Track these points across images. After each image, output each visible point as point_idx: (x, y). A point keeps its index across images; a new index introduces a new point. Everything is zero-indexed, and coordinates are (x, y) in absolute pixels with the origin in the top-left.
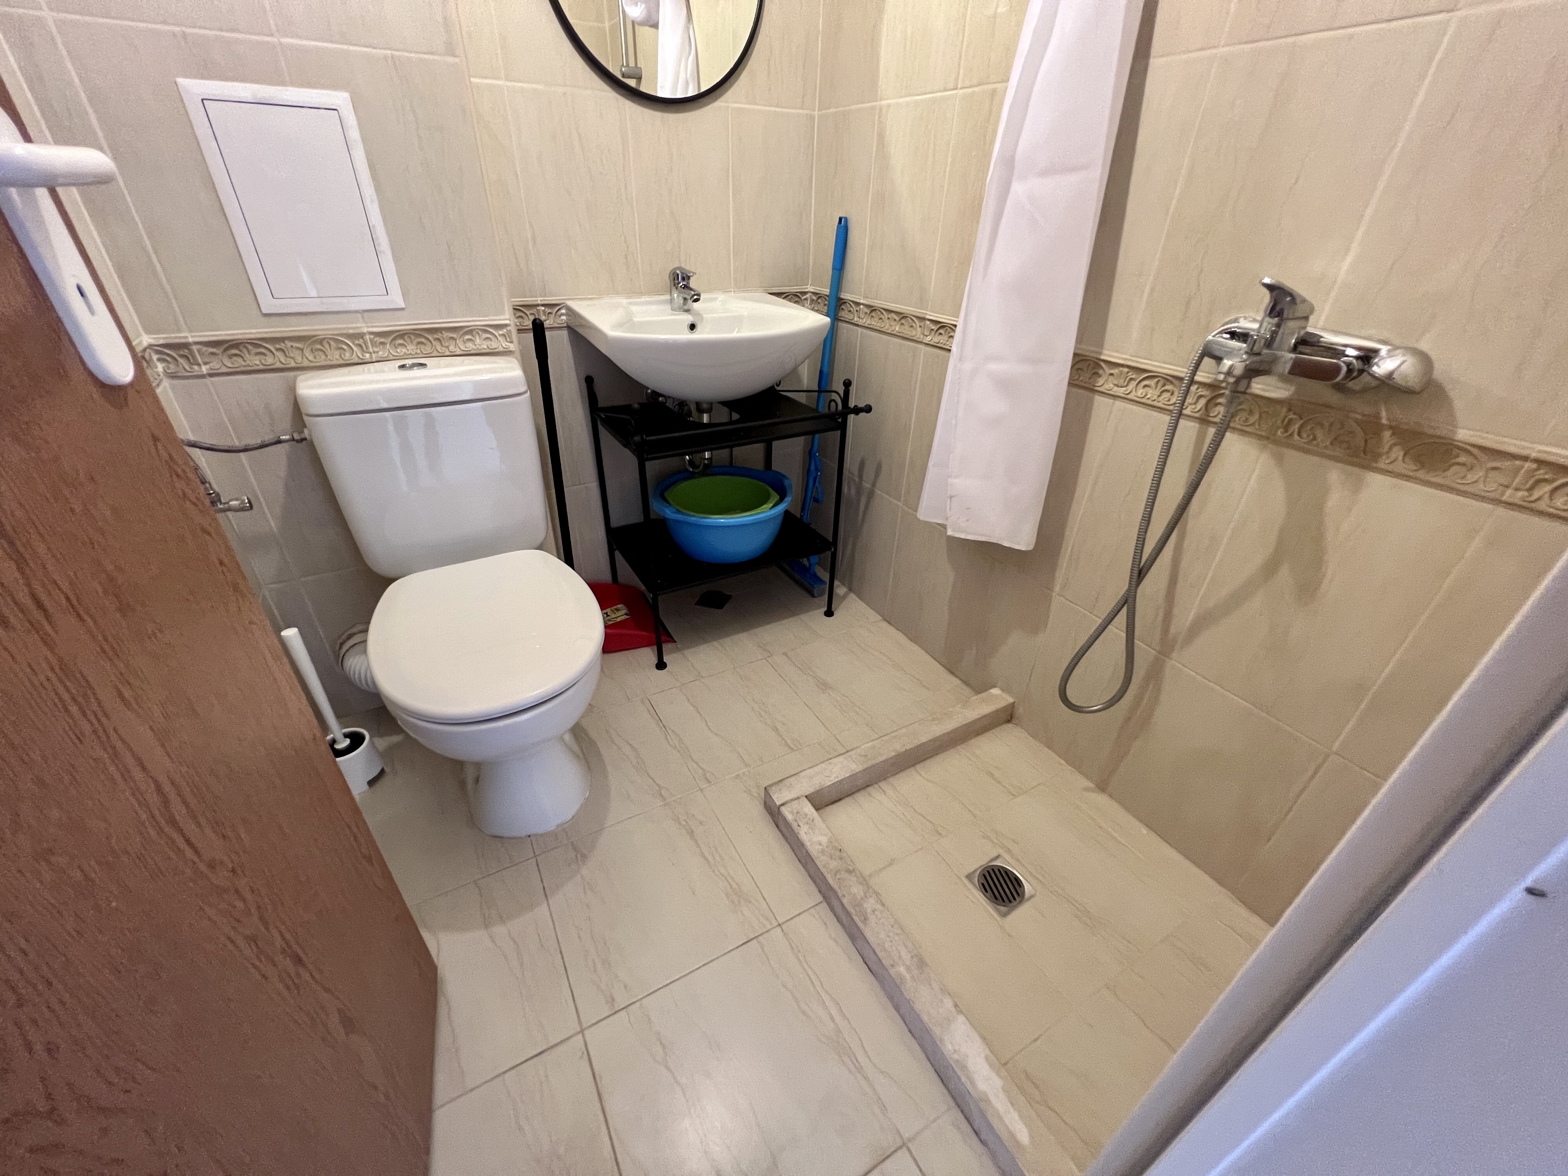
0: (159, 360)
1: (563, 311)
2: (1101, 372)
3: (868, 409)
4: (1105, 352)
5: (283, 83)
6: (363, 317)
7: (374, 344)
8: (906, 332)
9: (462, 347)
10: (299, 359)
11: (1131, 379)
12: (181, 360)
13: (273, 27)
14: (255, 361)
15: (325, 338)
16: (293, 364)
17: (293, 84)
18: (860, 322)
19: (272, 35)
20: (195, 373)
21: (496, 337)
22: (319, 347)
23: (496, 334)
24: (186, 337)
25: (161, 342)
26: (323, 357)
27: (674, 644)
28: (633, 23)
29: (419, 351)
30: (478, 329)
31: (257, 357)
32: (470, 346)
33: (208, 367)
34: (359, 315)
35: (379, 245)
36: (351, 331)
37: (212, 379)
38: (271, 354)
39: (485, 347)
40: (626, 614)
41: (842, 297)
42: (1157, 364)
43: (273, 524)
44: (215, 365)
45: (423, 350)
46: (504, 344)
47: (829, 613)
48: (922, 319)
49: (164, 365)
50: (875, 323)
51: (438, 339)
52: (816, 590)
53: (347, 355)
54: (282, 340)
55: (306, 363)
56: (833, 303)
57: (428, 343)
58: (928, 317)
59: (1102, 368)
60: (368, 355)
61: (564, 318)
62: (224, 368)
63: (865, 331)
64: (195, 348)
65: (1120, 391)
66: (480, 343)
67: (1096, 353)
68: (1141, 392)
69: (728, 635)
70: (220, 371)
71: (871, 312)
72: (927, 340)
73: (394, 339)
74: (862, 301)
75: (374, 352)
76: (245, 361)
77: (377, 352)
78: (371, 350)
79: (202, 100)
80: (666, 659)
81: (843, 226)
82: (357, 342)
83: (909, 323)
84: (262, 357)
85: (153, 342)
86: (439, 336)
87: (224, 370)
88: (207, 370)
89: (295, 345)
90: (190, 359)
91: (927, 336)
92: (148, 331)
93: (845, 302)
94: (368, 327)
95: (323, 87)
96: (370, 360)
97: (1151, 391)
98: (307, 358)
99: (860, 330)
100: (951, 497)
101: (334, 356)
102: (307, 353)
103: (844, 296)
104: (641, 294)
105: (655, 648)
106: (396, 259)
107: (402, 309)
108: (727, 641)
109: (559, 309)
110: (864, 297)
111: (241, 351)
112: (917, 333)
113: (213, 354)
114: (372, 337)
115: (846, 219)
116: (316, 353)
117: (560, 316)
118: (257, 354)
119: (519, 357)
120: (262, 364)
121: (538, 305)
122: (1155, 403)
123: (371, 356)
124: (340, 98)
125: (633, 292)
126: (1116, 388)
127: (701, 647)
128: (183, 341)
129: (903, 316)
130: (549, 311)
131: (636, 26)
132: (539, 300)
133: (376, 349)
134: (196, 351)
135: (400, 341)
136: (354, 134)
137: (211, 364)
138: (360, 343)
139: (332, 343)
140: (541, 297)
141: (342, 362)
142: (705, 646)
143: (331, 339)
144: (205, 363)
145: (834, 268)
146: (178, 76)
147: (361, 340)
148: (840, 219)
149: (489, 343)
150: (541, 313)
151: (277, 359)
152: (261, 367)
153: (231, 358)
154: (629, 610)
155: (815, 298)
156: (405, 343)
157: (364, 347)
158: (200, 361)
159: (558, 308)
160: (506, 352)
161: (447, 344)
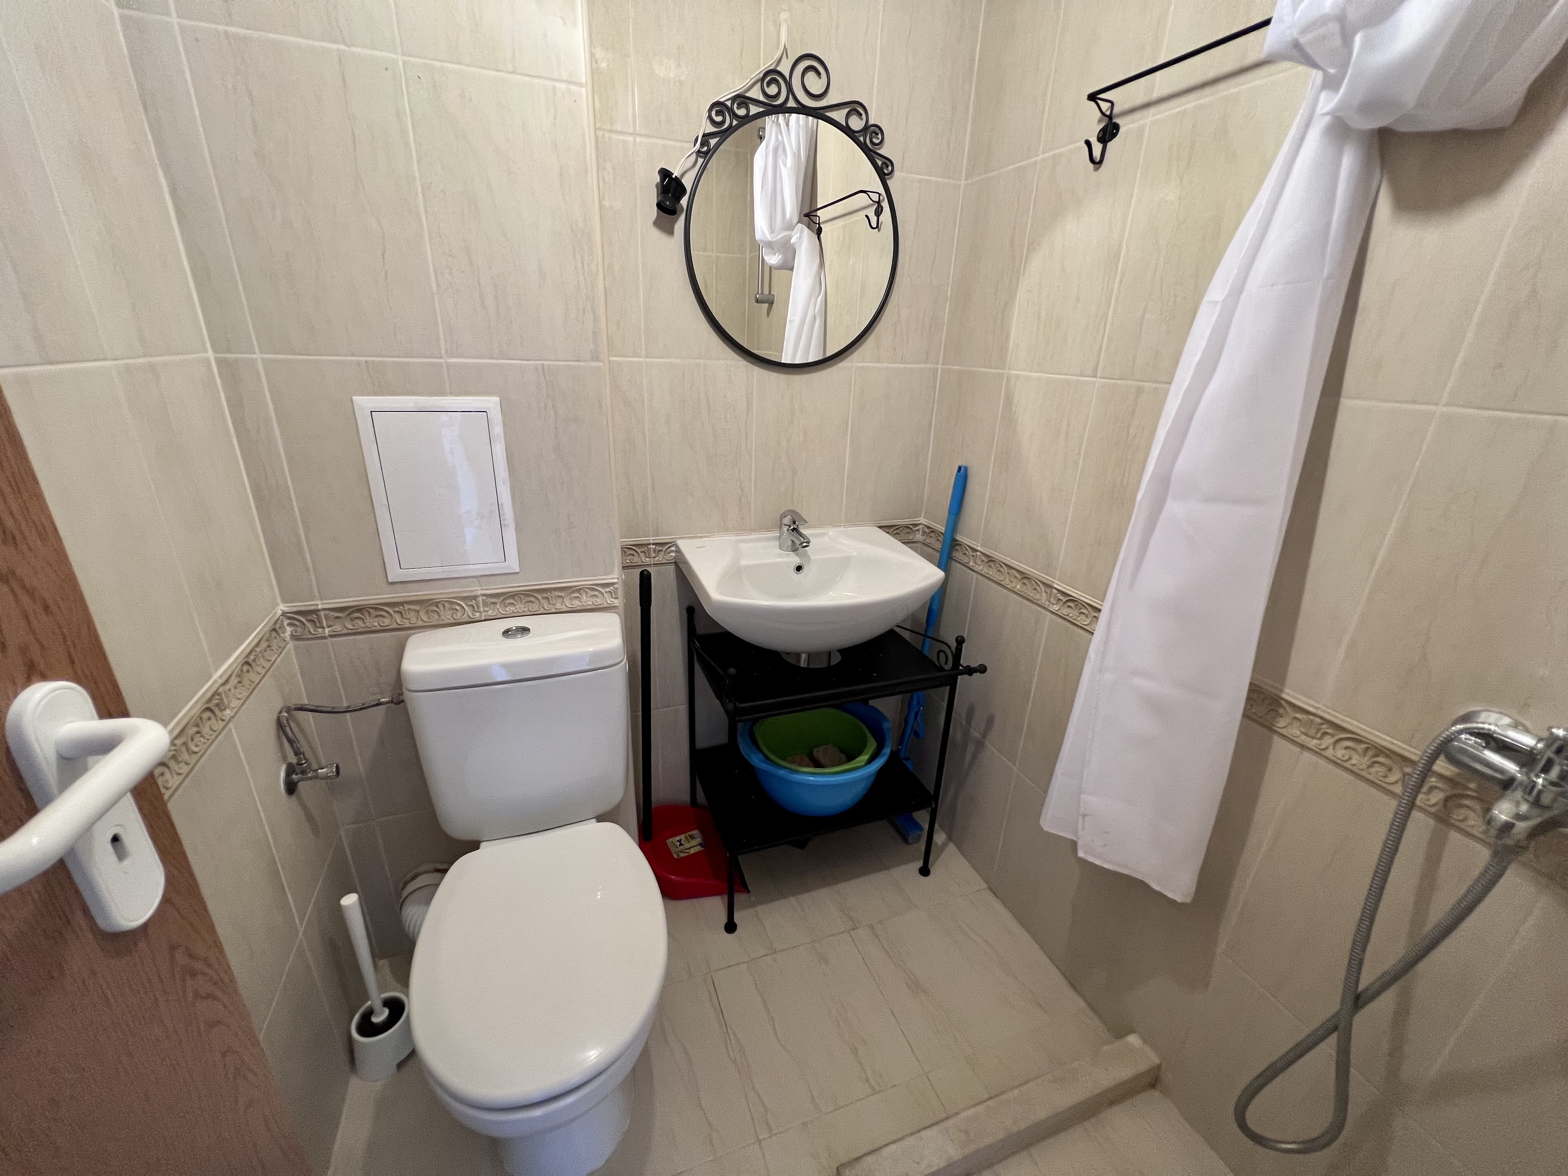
0: (288, 625)
1: (673, 548)
2: (1281, 711)
3: (982, 669)
4: (1286, 690)
5: (442, 393)
6: (479, 581)
7: (485, 604)
8: (1029, 593)
9: (568, 604)
10: (414, 620)
11: (1325, 733)
12: (308, 624)
13: (443, 351)
14: (375, 624)
15: (440, 602)
16: (408, 625)
17: (452, 394)
18: (976, 568)
19: (441, 357)
20: (319, 635)
21: (602, 594)
22: (435, 608)
23: (603, 592)
24: (317, 605)
25: (294, 609)
26: (436, 617)
27: (747, 895)
28: (770, 268)
29: (526, 609)
30: (585, 588)
31: (377, 619)
32: (577, 604)
33: (330, 629)
34: (476, 580)
35: (504, 520)
36: (466, 594)
37: (334, 639)
38: (390, 616)
39: (590, 603)
40: (700, 845)
41: (957, 538)
42: (1363, 727)
43: (362, 769)
44: (338, 628)
45: (530, 608)
46: (610, 600)
47: (925, 871)
48: (1049, 586)
49: (292, 629)
50: (992, 573)
51: (547, 598)
52: (910, 837)
53: (459, 614)
54: (402, 604)
55: (420, 623)
56: (948, 542)
57: (536, 601)
58: (1055, 586)
59: (1284, 707)
60: (478, 614)
61: (673, 554)
62: (345, 629)
63: (980, 577)
64: (322, 613)
65: (1313, 743)
66: (587, 600)
67: (1277, 688)
68: (1340, 753)
69: (808, 890)
70: (342, 632)
71: (989, 561)
72: (1055, 608)
73: (505, 599)
74: (979, 548)
75: (484, 611)
76: (365, 623)
77: (487, 611)
78: (482, 610)
79: (371, 412)
80: (736, 919)
81: (963, 476)
82: (470, 603)
83: (1032, 585)
84: (381, 619)
85: (286, 609)
86: (548, 595)
87: (345, 631)
88: (329, 632)
89: (411, 607)
90: (315, 623)
91: (1054, 604)
92: (284, 601)
93: (961, 545)
94: (482, 590)
95: (479, 394)
96: (479, 619)
97: (1357, 757)
98: (422, 619)
99: (975, 574)
100: (1084, 815)
101: (447, 617)
102: (423, 615)
103: (959, 537)
104: (752, 530)
105: (726, 897)
106: (518, 530)
107: (517, 573)
108: (806, 898)
109: (670, 547)
110: (981, 545)
111: (363, 615)
112: (1043, 598)
113: (337, 618)
114: (484, 598)
115: (966, 468)
116: (431, 614)
117: (669, 553)
118: (377, 616)
119: (622, 613)
120: (380, 625)
121: (650, 544)
122: (1364, 773)
123: (481, 615)
124: (491, 403)
125: (742, 528)
126: (1304, 737)
127: (778, 904)
128: (313, 608)
129: (1025, 577)
130: (660, 549)
131: (773, 270)
132: (651, 540)
133: (486, 609)
134: (323, 616)
135: (511, 601)
136: (498, 430)
137: (334, 627)
138: (472, 603)
139: (447, 604)
140: (653, 536)
141: (452, 621)
142: (783, 901)
143: (446, 601)
144: (329, 626)
145: (950, 512)
146: (356, 395)
147: (474, 601)
148: (960, 468)
149: (595, 599)
150: (652, 550)
151: (393, 620)
152: (379, 628)
153: (352, 621)
154: (704, 839)
155: (927, 530)
156: (515, 603)
157: (476, 607)
158: (325, 625)
159: (669, 545)
160: (609, 607)
161: (554, 602)
